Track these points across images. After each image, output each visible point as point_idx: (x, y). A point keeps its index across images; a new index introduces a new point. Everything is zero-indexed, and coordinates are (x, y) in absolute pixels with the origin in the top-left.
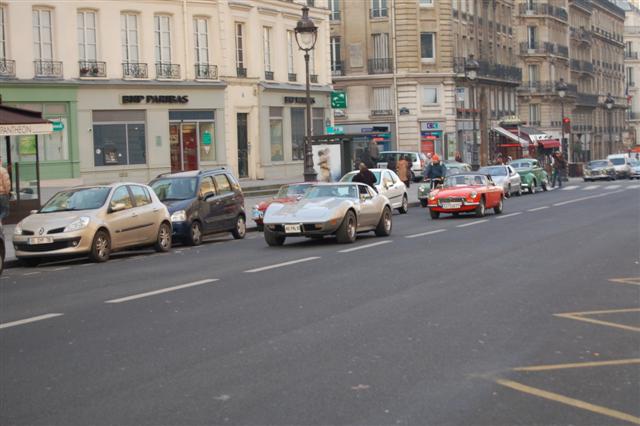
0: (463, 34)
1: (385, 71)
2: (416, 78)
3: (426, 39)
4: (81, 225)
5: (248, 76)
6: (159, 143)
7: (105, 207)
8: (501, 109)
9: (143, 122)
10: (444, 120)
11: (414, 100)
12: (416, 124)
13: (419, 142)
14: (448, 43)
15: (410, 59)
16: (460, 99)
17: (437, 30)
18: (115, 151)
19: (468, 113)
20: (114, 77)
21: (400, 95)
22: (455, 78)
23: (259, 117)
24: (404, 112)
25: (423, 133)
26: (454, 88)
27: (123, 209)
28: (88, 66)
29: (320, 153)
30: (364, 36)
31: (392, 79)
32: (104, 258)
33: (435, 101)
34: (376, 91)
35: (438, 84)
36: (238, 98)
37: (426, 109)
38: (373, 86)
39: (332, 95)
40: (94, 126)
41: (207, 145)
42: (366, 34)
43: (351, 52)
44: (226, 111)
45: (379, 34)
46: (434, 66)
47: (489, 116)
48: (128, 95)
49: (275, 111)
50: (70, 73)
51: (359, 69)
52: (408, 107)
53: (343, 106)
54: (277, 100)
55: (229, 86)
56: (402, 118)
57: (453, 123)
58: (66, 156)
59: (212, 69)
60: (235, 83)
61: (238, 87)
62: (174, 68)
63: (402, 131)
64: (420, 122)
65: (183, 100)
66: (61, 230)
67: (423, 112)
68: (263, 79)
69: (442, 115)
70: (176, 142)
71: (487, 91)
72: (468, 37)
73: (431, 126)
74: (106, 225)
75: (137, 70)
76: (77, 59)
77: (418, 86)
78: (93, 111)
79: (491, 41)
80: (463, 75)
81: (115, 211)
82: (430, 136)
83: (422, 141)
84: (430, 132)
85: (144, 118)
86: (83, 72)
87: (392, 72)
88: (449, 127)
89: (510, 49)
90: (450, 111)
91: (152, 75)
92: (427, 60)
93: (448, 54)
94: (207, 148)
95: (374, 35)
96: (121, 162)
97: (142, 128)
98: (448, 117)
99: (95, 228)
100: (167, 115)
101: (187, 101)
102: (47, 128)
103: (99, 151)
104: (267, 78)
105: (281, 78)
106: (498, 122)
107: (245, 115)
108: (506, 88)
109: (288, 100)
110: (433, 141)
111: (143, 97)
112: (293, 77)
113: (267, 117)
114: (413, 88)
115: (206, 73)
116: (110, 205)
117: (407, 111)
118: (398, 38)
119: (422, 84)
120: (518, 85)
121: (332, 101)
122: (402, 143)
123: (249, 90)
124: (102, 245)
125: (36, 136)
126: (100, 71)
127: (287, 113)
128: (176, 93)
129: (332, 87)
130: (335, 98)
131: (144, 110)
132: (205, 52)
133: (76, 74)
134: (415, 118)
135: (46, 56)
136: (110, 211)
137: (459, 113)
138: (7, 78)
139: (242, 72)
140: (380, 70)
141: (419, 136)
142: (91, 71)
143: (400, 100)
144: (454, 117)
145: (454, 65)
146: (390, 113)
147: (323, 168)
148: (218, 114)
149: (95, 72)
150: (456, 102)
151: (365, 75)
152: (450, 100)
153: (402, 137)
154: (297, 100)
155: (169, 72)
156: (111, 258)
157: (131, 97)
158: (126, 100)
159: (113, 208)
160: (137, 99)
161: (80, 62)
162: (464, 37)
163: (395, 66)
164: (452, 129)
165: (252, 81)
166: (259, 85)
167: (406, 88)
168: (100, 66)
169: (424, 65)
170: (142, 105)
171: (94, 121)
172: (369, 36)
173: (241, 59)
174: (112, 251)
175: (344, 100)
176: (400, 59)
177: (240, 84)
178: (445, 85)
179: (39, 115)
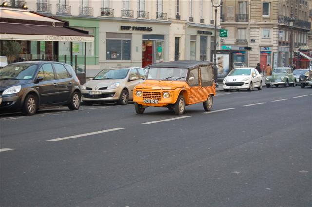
0: (283, 4)
1: (245, 20)
2: (259, 24)
3: (266, 5)
4: (116, 86)
5: (181, 19)
6: (137, 50)
7: (127, 79)
8: (299, 42)
9: (130, 39)
10: (272, 46)
11: (258, 35)
12: (258, 47)
13: (259, 56)
14: (275, 8)
15: (257, 15)
16: (281, 36)
17: (271, 1)
18: (115, 53)
19: (284, 43)
20: (118, 17)
21: (251, 32)
22: (279, 26)
23: (185, 40)
24: (253, 41)
25: (262, 52)
26: (278, 30)
27: (135, 80)
28: (105, 11)
29: (219, 59)
30: (235, 3)
31: (248, 24)
32: (125, 103)
33: (269, 37)
34: (239, 30)
35: (270, 28)
36: (176, 30)
37: (264, 40)
38: (238, 27)
39: (221, 30)
40: (107, 40)
41: (160, 52)
42: (236, 2)
43: (228, 11)
44: (170, 36)
45: (242, 2)
46: (269, 19)
47: (294, 45)
48: (124, 26)
49: (193, 37)
50: (97, 13)
51: (231, 19)
52: (254, 38)
53: (226, 36)
54: (194, 32)
55: (172, 24)
56: (252, 44)
57: (277, 48)
58: (92, 54)
59: (164, 15)
60: (175, 23)
61: (176, 24)
62: (146, 13)
64: (260, 46)
65: (150, 29)
66: (105, 88)
67: (262, 41)
68: (188, 21)
69: (271, 43)
70: (145, 50)
71: (293, 33)
72: (286, 6)
73: (266, 49)
74: (127, 87)
75: (128, 13)
76: (100, 7)
77: (261, 29)
78: (107, 33)
79: (296, 8)
80: (283, 24)
81: (131, 80)
82: (265, 53)
83: (261, 56)
84: (265, 51)
85: (131, 38)
86: (103, 13)
87: (247, 21)
88: (275, 49)
89: (306, 12)
90: (276, 42)
91: (135, 16)
92: (265, 16)
93: (276, 13)
94: (160, 54)
95: (240, 2)
96: (119, 58)
97: (129, 42)
98: (275, 45)
99: (122, 88)
100: (141, 36)
101: (151, 30)
102: (91, 39)
103: (108, 53)
104: (190, 21)
105: (197, 21)
106: (298, 48)
107: (179, 38)
108: (302, 32)
109: (199, 32)
110: (266, 56)
111: (130, 27)
112: (202, 21)
113: (189, 40)
115: (161, 17)
116: (129, 77)
117: (254, 41)
118: (252, 5)
119: (262, 27)
120: (308, 31)
121: (220, 34)
122: (251, 56)
123: (181, 26)
124: (125, 97)
125: (85, 43)
126: (111, 13)
127: (199, 38)
128: (146, 26)
129: (220, 27)
130: (222, 33)
131: (131, 34)
132: (161, 6)
133: (100, 14)
134: (258, 44)
135: (85, 5)
136: (129, 80)
137: (280, 43)
138: (67, 14)
139: (178, 17)
140: (242, 20)
141: (259, 53)
142: (106, 13)
143: (251, 35)
144: (277, 45)
145: (279, 19)
146: (245, 41)
147: (220, 66)
148: (166, 37)
149: (108, 13)
150: (278, 37)
151: (234, 22)
152: (276, 36)
153: (251, 53)
154: (204, 32)
155: (143, 15)
156: (129, 103)
157: (125, 27)
158: (123, 28)
159: (131, 79)
160: (128, 28)
161: (101, 8)
162: (284, 5)
163: (249, 18)
164: (276, 51)
165: (183, 22)
166: (186, 24)
167: (254, 30)
168: (111, 11)
169: (264, 19)
170: (130, 31)
171: (107, 37)
172: (237, 3)
173: (178, 11)
174: (129, 100)
175: (226, 33)
176: (252, 15)
177: (178, 23)
178: (274, 28)
179: (87, 32)
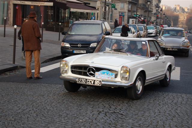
8: (134, 10)
10: (125, 12)
11: (118, 6)
12: (118, 13)
13: (119, 18)
16: (129, 7)
22: (128, 1)
24: (116, 9)
25: (120, 15)
26: (128, 4)
29: (132, 21)
33: (124, 7)
35: (125, 3)
37: (121, 9)
39: (112, 5)
47: (132, 12)
53: (114, 8)
56: (115, 11)
57: (127, 13)
63: (114, 14)
64: (119, 12)
67: (120, 10)
69: (125, 11)
71: (132, 5)
73: (122, 14)
80: (131, 1)
82: (122, 16)
90: (127, 10)
94: (92, 16)
102: (98, 11)
108: (135, 5)
110: (122, 18)
114: (119, 3)
117: (117, 9)
119: (121, 2)
120: (137, 4)
129: (111, 2)
134: (118, 11)
141: (119, 16)
152: (127, 7)
153: (114, 16)
166: (101, 1)
167: (117, 3)
175: (115, 6)
178: (126, 3)
179: (96, 8)
